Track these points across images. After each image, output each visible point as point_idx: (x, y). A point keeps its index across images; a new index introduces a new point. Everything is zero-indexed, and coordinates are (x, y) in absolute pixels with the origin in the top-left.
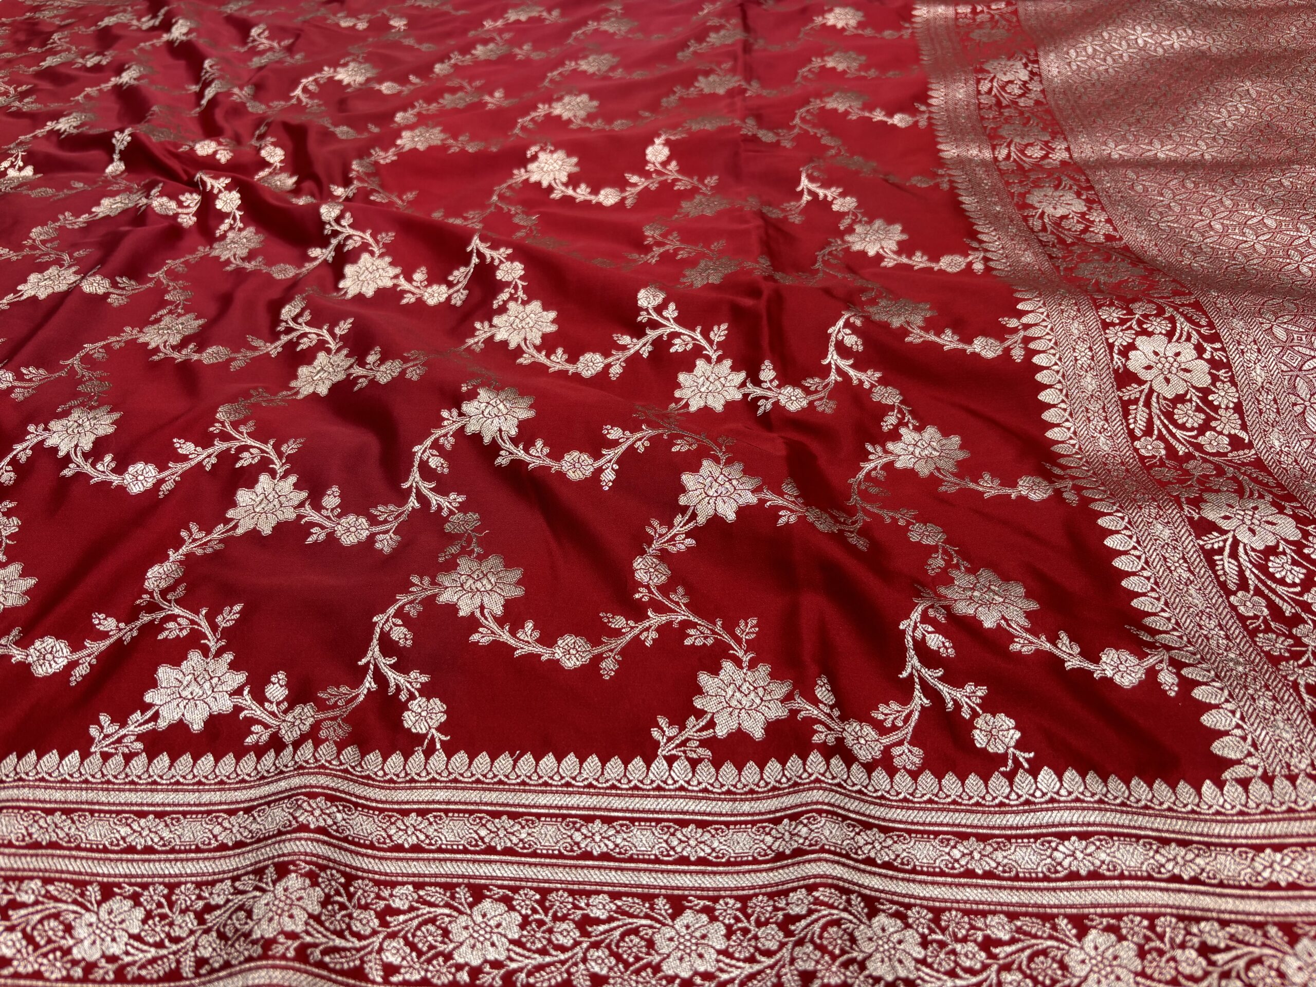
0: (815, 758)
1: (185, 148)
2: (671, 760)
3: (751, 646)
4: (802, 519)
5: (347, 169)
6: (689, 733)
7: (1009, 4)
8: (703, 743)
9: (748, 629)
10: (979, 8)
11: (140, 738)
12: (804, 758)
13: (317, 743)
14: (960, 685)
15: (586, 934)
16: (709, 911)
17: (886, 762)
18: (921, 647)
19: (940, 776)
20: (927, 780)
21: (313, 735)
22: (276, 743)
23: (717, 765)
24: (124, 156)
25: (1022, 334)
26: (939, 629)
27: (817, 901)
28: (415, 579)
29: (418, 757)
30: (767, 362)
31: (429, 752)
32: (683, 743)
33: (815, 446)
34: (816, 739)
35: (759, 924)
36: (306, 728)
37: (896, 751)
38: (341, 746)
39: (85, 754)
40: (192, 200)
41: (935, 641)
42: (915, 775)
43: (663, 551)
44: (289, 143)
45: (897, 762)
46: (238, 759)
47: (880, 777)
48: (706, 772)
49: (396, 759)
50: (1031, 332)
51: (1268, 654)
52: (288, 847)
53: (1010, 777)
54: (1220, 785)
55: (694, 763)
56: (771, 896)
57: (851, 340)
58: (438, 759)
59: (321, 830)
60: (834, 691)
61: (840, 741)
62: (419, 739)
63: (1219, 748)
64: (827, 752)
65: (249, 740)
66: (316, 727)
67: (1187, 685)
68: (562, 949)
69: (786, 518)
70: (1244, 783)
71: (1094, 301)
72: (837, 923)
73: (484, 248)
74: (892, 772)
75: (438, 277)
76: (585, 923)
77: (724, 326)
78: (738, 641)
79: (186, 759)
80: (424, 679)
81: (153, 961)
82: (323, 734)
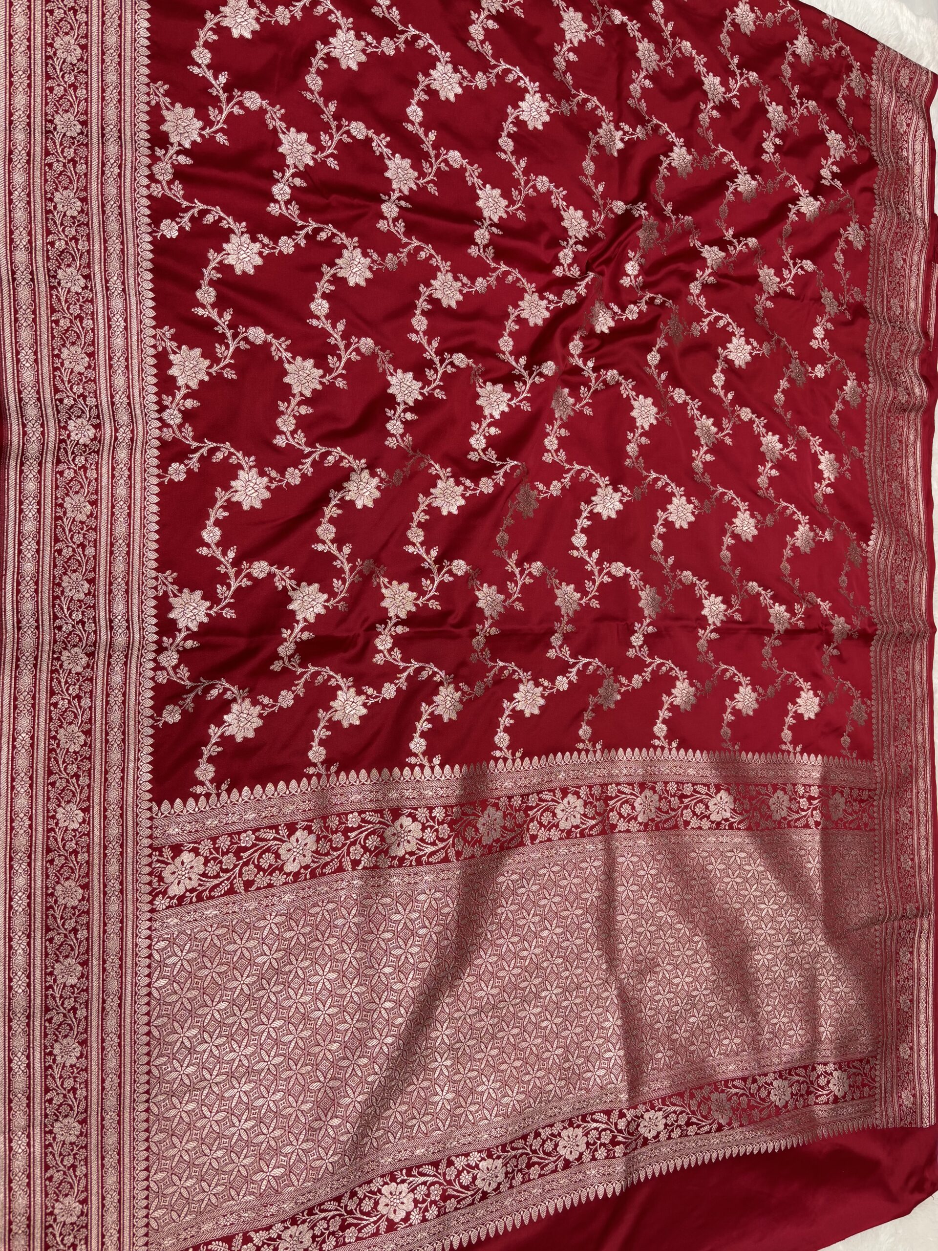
0: (156, 638)
1: (631, 254)
2: (156, 578)
3: (219, 615)
4: (285, 640)
5: (607, 367)
6: (170, 587)
7: (817, 824)
8: (165, 593)
9: (229, 614)
10: (815, 802)
11: (164, 348)
12: (156, 633)
13: (160, 429)
14: (193, 701)
15: (78, 546)
16: (89, 593)
17: (158, 668)
18: (213, 687)
19: (152, 689)
20: (151, 684)
21: (164, 424)
22: (162, 408)
23: (155, 598)
24: (628, 212)
25: (427, 764)
26: (220, 695)
27: (89, 634)
28: (252, 458)
29: (156, 471)
30: (408, 630)
31: (158, 476)
32: (164, 584)
33: (353, 652)
34: (165, 639)
35: (83, 612)
36: (168, 421)
37: (165, 673)
38: (159, 439)
39: (154, 327)
40: (575, 272)
41: (214, 693)
42: (153, 679)
43: (274, 575)
44: (644, 321)
45: (159, 673)
46: (155, 394)
47: (152, 665)
48: (152, 593)
49: (156, 462)
50: (427, 770)
51: (218, 838)
52: (107, 426)
53: (151, 717)
54: (150, 800)
55: (155, 588)
56: (94, 617)
57: (425, 675)
58: (156, 481)
59: (116, 438)
60: (192, 649)
61: (166, 649)
62: (166, 471)
63: (166, 804)
64: (159, 643)
65: (164, 396)
66: (169, 426)
67: (196, 797)
68: (72, 538)
69: (286, 633)
70: (150, 809)
71: (452, 807)
72: (81, 640)
73: (507, 468)
74: (154, 669)
75: (491, 442)
76: (83, 546)
77: (439, 608)
78: (222, 609)
79: (155, 371)
80: (196, 470)
81: (62, 381)
82: (165, 430)
